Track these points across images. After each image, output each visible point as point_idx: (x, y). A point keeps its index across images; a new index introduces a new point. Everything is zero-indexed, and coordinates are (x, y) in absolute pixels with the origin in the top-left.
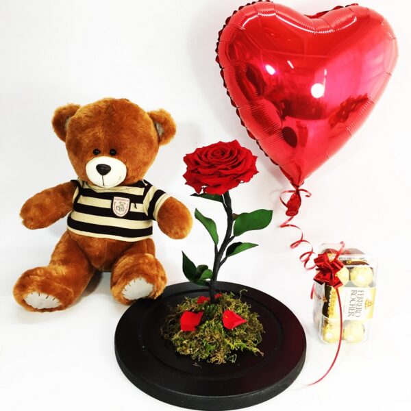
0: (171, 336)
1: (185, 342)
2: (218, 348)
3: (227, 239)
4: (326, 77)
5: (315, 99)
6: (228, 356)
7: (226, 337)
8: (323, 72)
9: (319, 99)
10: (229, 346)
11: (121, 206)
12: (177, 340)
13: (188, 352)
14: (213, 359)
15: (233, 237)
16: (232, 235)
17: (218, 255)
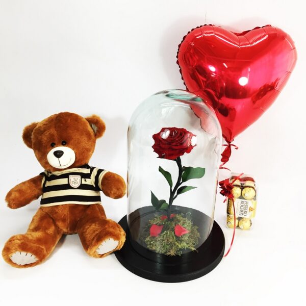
0: (145, 238)
1: (152, 243)
2: (171, 247)
3: (178, 184)
4: (250, 72)
5: (242, 86)
6: (177, 252)
7: (176, 241)
8: (248, 70)
9: (245, 86)
10: (178, 246)
11: (75, 181)
12: (148, 241)
13: (154, 248)
14: (168, 254)
15: (182, 183)
16: (181, 181)
17: (172, 193)
